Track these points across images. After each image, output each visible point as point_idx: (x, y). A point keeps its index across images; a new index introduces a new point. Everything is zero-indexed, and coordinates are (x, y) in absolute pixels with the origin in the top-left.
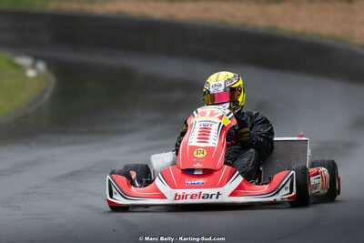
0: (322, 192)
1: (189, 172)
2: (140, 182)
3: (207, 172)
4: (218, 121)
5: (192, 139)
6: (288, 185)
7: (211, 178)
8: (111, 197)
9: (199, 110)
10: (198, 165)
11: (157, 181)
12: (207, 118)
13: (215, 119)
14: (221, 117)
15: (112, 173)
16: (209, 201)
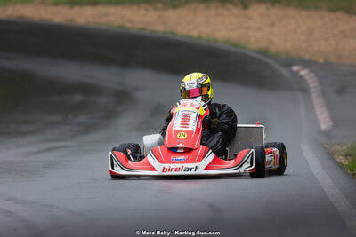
0: (274, 167)
1: (173, 150)
2: (135, 157)
3: (188, 151)
4: (196, 111)
5: (176, 124)
6: (249, 160)
7: (191, 155)
8: (113, 168)
9: (181, 102)
10: (181, 145)
11: (149, 157)
12: (188, 108)
13: (194, 109)
14: (198, 108)
15: (114, 150)
16: (189, 173)
